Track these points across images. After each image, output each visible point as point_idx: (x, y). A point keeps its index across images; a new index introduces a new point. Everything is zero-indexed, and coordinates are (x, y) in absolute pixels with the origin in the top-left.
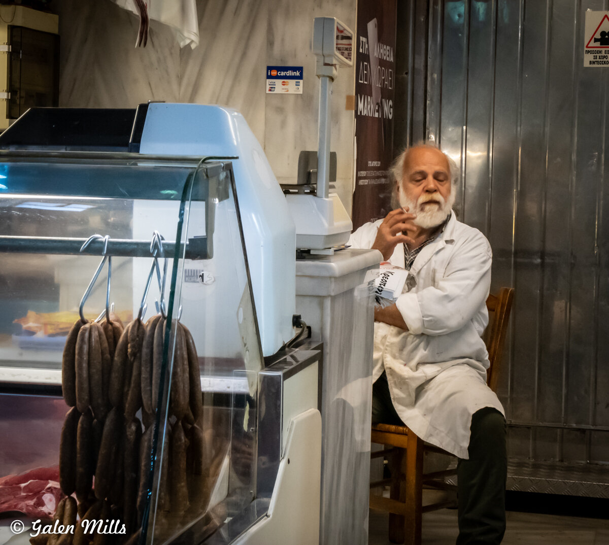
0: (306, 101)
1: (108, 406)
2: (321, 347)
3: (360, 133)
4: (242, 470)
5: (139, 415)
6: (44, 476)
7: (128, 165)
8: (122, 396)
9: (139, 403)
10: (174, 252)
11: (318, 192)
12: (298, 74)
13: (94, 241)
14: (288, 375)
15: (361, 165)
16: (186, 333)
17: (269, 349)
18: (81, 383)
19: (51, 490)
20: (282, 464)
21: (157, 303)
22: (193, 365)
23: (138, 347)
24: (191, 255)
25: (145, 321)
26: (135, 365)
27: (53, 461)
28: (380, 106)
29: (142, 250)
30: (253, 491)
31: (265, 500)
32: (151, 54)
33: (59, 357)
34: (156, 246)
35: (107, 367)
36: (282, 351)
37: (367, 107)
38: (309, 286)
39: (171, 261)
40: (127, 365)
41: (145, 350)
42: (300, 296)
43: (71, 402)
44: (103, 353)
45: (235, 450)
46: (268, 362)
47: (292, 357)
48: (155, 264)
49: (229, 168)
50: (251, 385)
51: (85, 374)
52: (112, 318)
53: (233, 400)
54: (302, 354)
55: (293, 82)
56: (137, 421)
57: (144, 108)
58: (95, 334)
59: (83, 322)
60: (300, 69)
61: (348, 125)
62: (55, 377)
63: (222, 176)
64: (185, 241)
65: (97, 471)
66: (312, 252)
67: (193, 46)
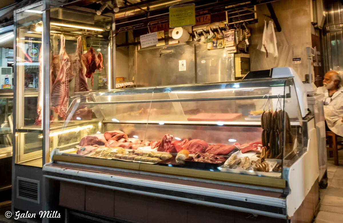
0: (302, 64)
1: (271, 129)
2: (314, 115)
3: (315, 70)
4: (300, 142)
5: (278, 130)
6: (258, 143)
7: (270, 81)
8: (274, 127)
9: (277, 128)
10: (283, 97)
11: (310, 83)
12: (299, 59)
13: (266, 96)
14: (309, 121)
15: (315, 76)
16: (286, 113)
17: (303, 116)
18: (265, 124)
19: (259, 146)
20: (309, 140)
21: (279, 108)
22: (289, 120)
23: (276, 116)
24: (287, 97)
25: (277, 111)
26: (276, 120)
27: (260, 140)
28: (318, 64)
29: (275, 97)
30: (303, 146)
31: (306, 148)
32: (268, 59)
33: (260, 119)
34: (279, 96)
35: (270, 121)
36: (306, 117)
37: (315, 64)
38: (310, 102)
39: (283, 98)
40: (274, 120)
41: (278, 117)
42: (309, 104)
43: (263, 128)
44: (269, 118)
45: (298, 138)
46: (304, 118)
47: (308, 117)
48: (279, 100)
49: (293, 79)
50: (300, 123)
51: (266, 122)
52: (270, 111)
53: (296, 127)
54: (310, 117)
55: (299, 61)
56: (277, 132)
57: (272, 69)
58: (267, 114)
59: (264, 112)
60: (300, 58)
61: (312, 68)
62: (260, 123)
63: (292, 81)
64: (285, 95)
65: (270, 142)
66: (309, 95)
67: (277, 56)
